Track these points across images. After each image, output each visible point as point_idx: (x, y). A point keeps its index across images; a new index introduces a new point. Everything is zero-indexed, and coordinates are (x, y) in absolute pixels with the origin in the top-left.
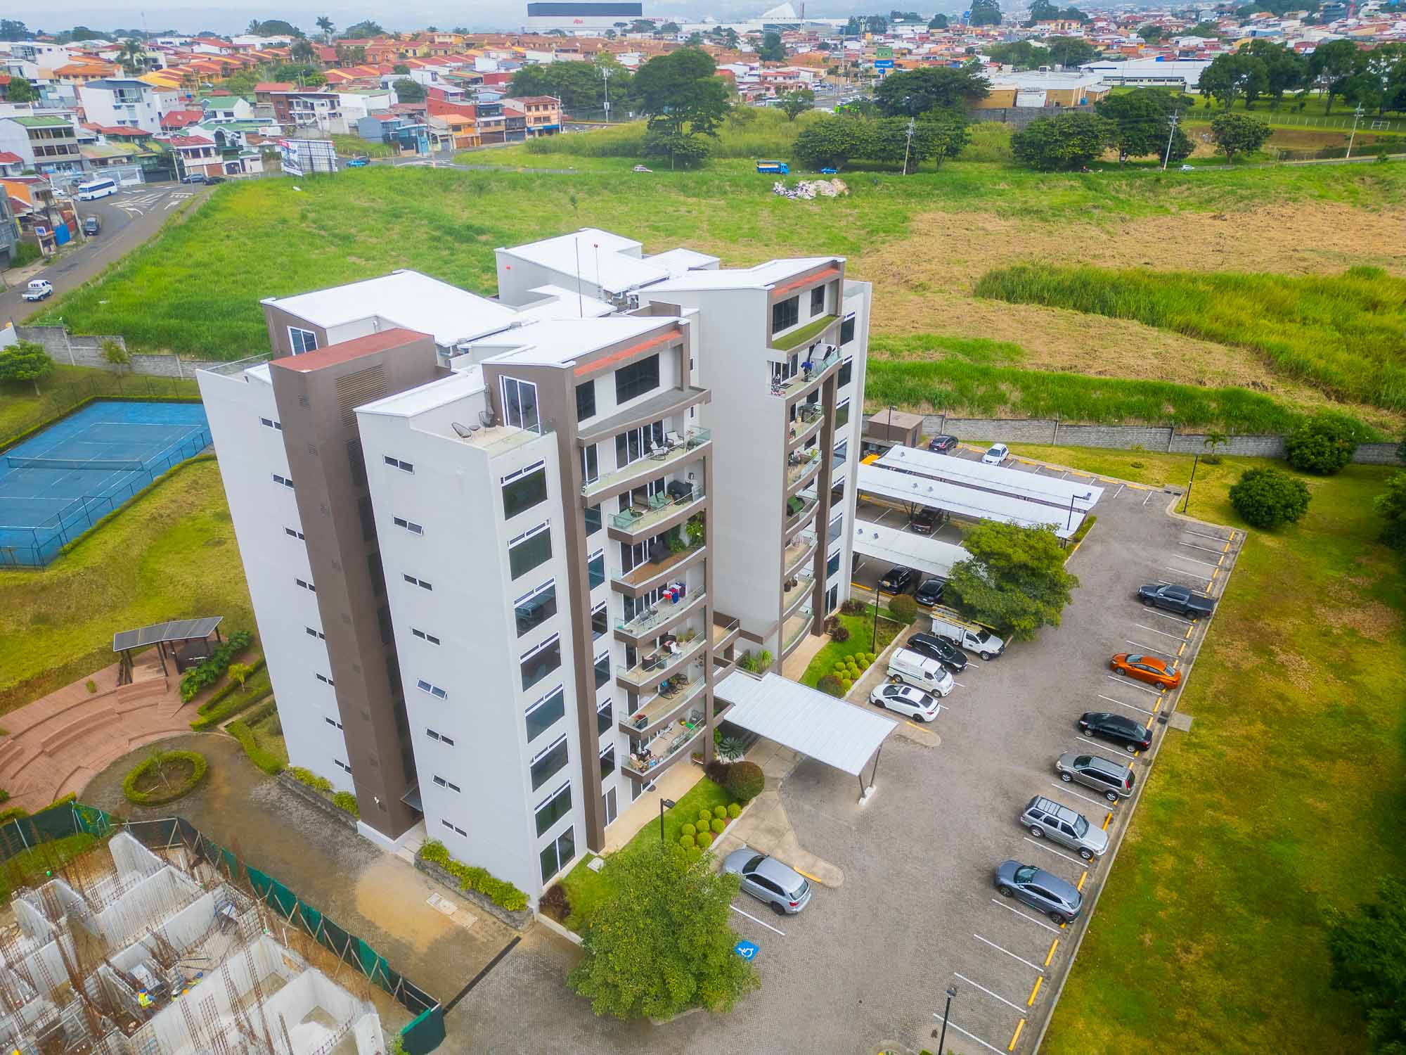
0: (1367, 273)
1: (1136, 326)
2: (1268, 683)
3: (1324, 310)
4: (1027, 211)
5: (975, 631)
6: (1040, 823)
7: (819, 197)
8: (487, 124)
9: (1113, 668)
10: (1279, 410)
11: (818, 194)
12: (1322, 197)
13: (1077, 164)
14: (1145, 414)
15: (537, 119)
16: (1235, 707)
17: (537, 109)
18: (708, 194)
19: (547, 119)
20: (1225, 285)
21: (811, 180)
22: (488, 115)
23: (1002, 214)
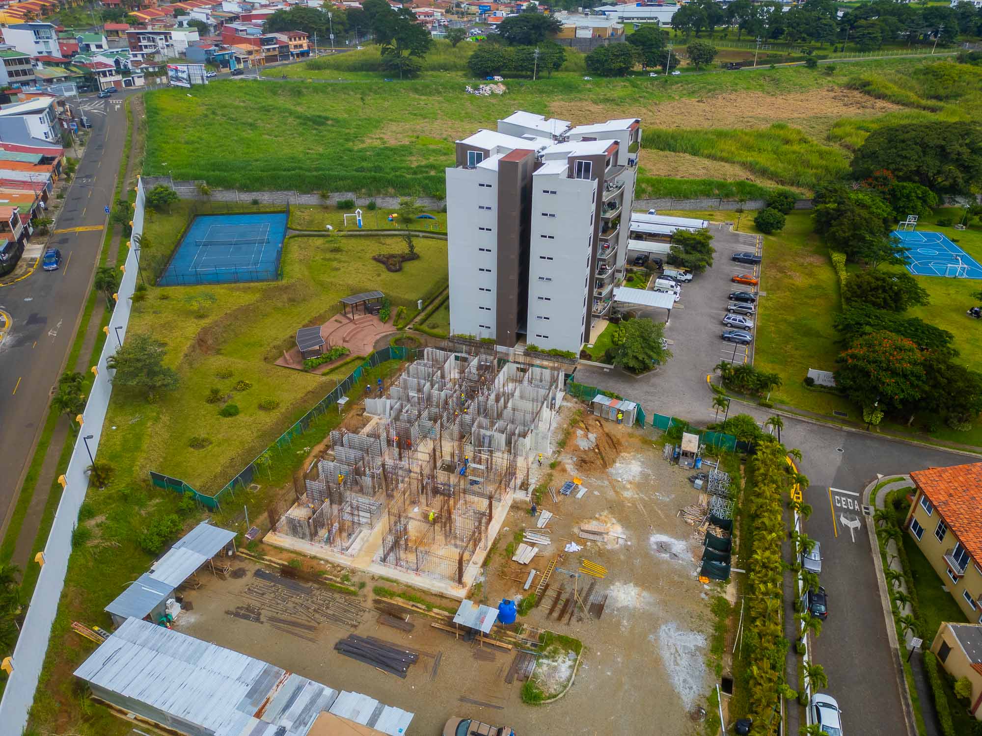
0: (781, 127)
1: (688, 156)
2: (787, 281)
3: (767, 145)
4: (607, 100)
5: (682, 271)
6: (730, 321)
7: (493, 94)
8: (268, 50)
9: (733, 281)
10: (761, 189)
11: (492, 92)
12: (748, 88)
13: (622, 72)
14: (708, 195)
15: (296, 47)
16: (779, 289)
17: (295, 40)
18: (430, 94)
19: (301, 46)
20: (721, 135)
21: (487, 85)
22: (268, 44)
23: (595, 102)
